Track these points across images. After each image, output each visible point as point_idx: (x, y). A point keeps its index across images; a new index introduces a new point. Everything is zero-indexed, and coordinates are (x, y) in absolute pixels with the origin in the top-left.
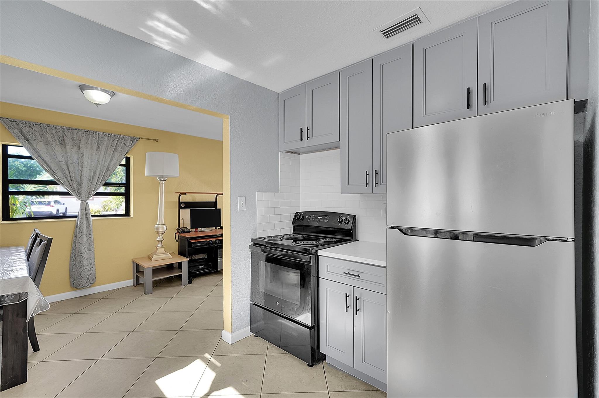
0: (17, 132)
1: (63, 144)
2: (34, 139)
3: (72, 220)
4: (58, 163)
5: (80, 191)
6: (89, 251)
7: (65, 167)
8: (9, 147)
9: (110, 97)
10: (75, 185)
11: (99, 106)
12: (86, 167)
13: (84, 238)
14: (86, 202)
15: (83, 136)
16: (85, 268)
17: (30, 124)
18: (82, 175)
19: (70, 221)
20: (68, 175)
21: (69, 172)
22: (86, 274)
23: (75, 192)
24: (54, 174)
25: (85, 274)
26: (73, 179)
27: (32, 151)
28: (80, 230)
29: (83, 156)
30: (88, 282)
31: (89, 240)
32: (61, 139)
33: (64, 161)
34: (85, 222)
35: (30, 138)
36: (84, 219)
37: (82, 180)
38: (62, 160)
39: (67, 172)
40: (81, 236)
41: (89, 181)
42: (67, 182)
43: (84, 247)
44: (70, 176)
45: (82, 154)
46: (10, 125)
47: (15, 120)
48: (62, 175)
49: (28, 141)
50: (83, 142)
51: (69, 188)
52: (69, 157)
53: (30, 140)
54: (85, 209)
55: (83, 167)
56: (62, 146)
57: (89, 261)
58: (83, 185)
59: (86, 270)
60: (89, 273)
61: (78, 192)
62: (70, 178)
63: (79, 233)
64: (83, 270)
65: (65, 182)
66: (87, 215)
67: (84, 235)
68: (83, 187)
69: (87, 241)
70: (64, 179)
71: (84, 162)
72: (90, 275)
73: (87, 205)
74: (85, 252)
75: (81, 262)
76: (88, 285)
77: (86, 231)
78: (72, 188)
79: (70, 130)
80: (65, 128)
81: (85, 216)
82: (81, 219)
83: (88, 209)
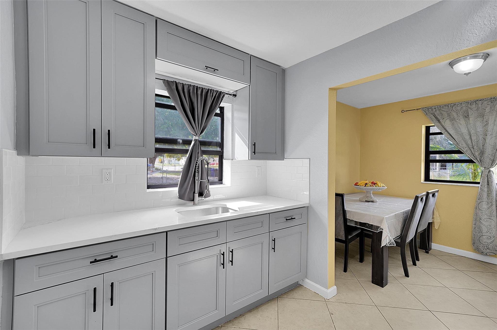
0: (431, 116)
1: (467, 117)
2: (443, 118)
3: (475, 186)
4: (462, 135)
5: (482, 159)
6: (489, 219)
7: (467, 137)
8: (431, 127)
9: (483, 61)
10: (477, 154)
11: (469, 75)
12: (491, 135)
13: (484, 205)
14: (489, 170)
15: (488, 104)
16: (484, 234)
17: (440, 107)
18: (486, 143)
19: (473, 186)
20: (470, 144)
21: (472, 141)
22: (484, 241)
23: (477, 160)
24: (457, 145)
26: (475, 147)
27: (441, 128)
28: (480, 196)
29: (487, 124)
30: (488, 250)
31: (491, 208)
32: (465, 112)
33: (468, 132)
34: (486, 189)
35: (440, 118)
36: (484, 186)
37: (485, 148)
38: (464, 131)
39: (469, 142)
40: (481, 202)
41: (493, 149)
42: (469, 151)
43: (484, 214)
44: (472, 145)
45: (486, 122)
46: (427, 112)
47: (430, 107)
48: (465, 145)
49: (439, 121)
50: (488, 110)
51: (470, 156)
52: (471, 128)
53: (440, 120)
54: (487, 176)
55: (486, 135)
56: (467, 118)
57: (489, 229)
58: (486, 153)
59: (484, 237)
60: (489, 241)
61: (480, 160)
62: (472, 146)
63: (479, 199)
64: (482, 236)
65: (467, 151)
66: (489, 182)
67: (483, 201)
68: (486, 155)
69: (488, 209)
70: (466, 149)
71: (488, 130)
72: (490, 244)
73: (490, 172)
74: (484, 219)
75: (480, 228)
76: (487, 253)
77: (487, 198)
78: (474, 156)
79: (475, 102)
80: (469, 102)
81: (486, 183)
82: (481, 186)
83: (491, 177)
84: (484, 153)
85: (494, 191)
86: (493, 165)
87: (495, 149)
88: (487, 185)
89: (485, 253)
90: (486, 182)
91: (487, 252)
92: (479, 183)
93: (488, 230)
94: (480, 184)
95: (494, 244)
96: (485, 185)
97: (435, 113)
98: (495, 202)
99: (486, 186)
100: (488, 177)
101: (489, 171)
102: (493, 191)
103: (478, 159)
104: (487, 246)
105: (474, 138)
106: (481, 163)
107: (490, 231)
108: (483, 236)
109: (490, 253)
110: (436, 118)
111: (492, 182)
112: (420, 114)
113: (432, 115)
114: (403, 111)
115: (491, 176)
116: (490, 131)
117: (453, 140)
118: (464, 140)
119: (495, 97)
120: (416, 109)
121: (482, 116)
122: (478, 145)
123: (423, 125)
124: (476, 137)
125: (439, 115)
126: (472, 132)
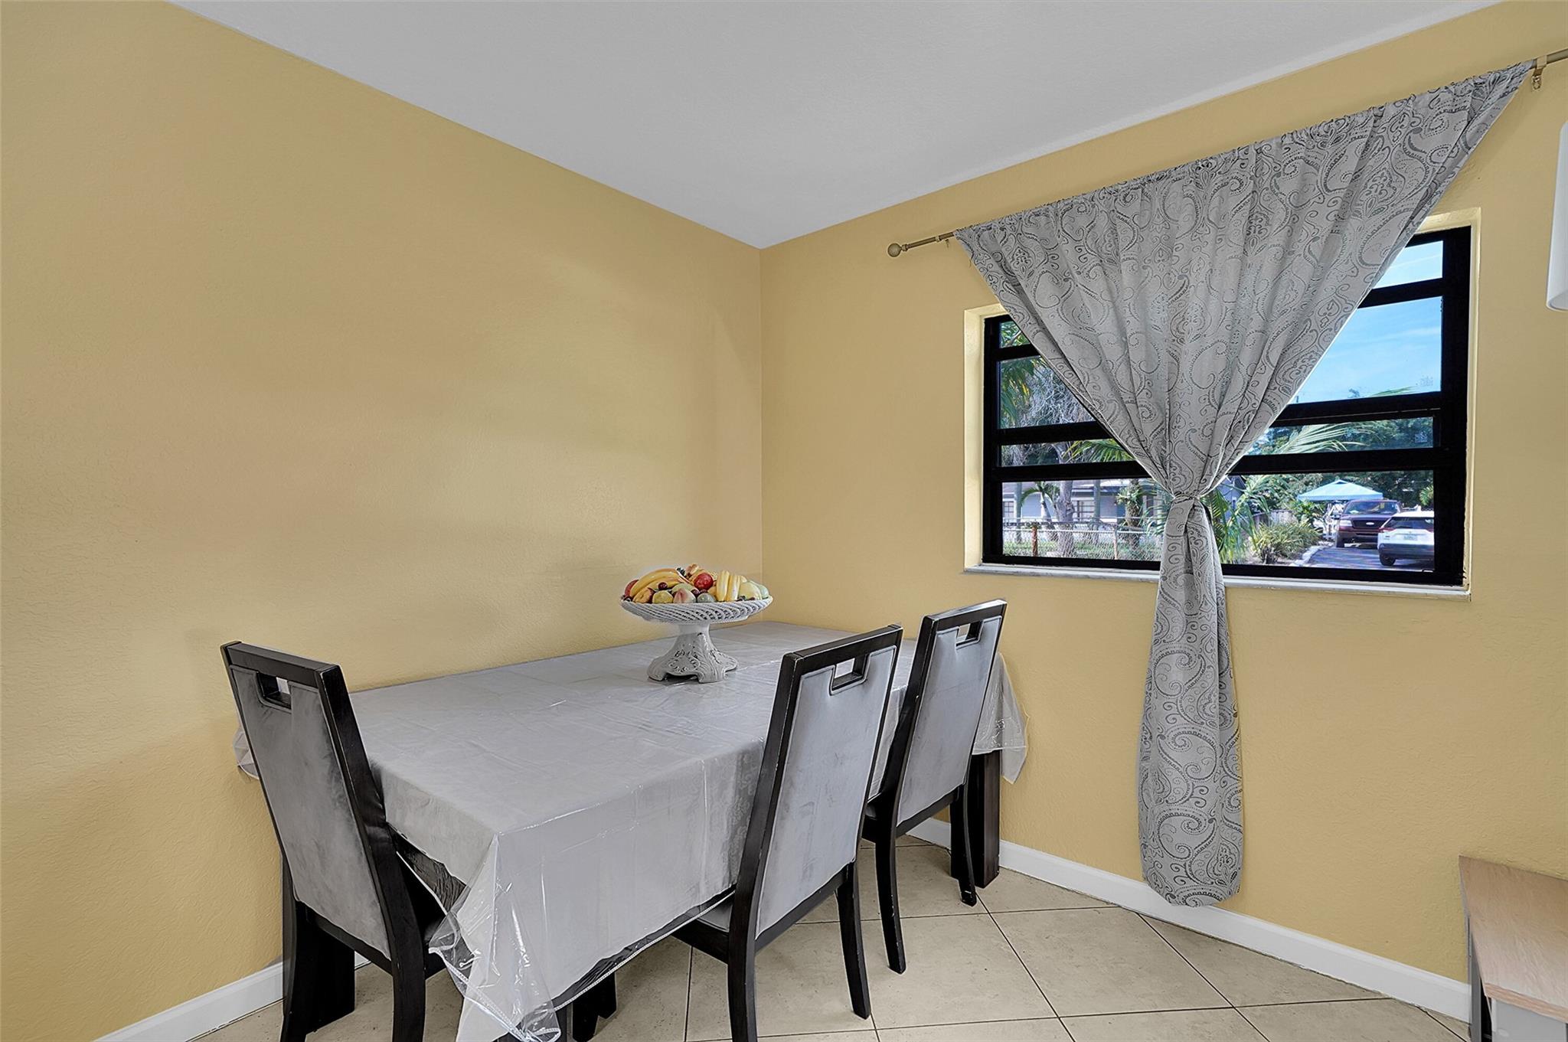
0: (990, 262)
1: (1112, 257)
2: (1031, 270)
4: (1095, 344)
5: (1168, 452)
6: (1195, 734)
7: (1113, 353)
10: (1148, 429)
12: (1197, 337)
13: (1174, 668)
15: (1187, 196)
16: (1174, 809)
18: (1180, 376)
20: (1127, 386)
21: (1130, 371)
22: (1177, 840)
23: (1150, 457)
24: (1080, 390)
25: (1173, 836)
26: (1142, 398)
27: (1021, 317)
29: (1183, 290)
30: (1189, 883)
32: (1107, 238)
33: (1115, 330)
34: (1180, 595)
36: (1175, 581)
37: (1176, 399)
38: (1104, 326)
39: (1122, 375)
40: (1163, 656)
43: (1174, 710)
44: (1131, 389)
45: (1180, 278)
47: (986, 226)
48: (1105, 391)
49: (1017, 287)
52: (1128, 310)
54: (1186, 531)
55: (1182, 341)
56: (1113, 266)
57: (1193, 785)
58: (1181, 424)
59: (1176, 821)
60: (1194, 841)
61: (1162, 458)
62: (1132, 396)
63: (1156, 642)
64: (1167, 817)
65: (1114, 419)
66: (1194, 559)
67: (1173, 653)
68: (1180, 433)
69: (1189, 687)
70: (1111, 406)
71: (1186, 316)
72: (1198, 852)
73: (1197, 513)
74: (1176, 736)
75: (1160, 776)
76: (1189, 896)
77: (1185, 638)
78: (1139, 441)
79: (1140, 190)
80: (1120, 187)
81: (1181, 567)
82: (1164, 578)
83: (1199, 535)
84: (1175, 424)
85: (1211, 600)
86: (1205, 480)
87: (1213, 403)
88: (1187, 572)
89: (1181, 896)
90: (1182, 558)
91: (1186, 894)
92: (1154, 566)
93: (1188, 789)
94: (1161, 568)
95: (1213, 852)
96: (1177, 576)
97: (1003, 250)
98: (1216, 653)
99: (1181, 580)
100: (1190, 536)
101: (1194, 506)
102: (1206, 604)
103: (1154, 453)
104: (1185, 865)
105: (1137, 355)
106: (1163, 472)
107: (1197, 793)
108: (1171, 815)
109: (1199, 896)
110: (1008, 272)
111: (1203, 559)
112: (954, 258)
113: (992, 261)
114: (895, 250)
115: (1199, 529)
116: (1193, 319)
117: (1066, 368)
118: (1104, 370)
119: (1211, 158)
120: (938, 238)
121: (1168, 249)
122: (1153, 387)
123: (965, 311)
124: (1144, 349)
125: (1015, 257)
126: (1132, 326)
